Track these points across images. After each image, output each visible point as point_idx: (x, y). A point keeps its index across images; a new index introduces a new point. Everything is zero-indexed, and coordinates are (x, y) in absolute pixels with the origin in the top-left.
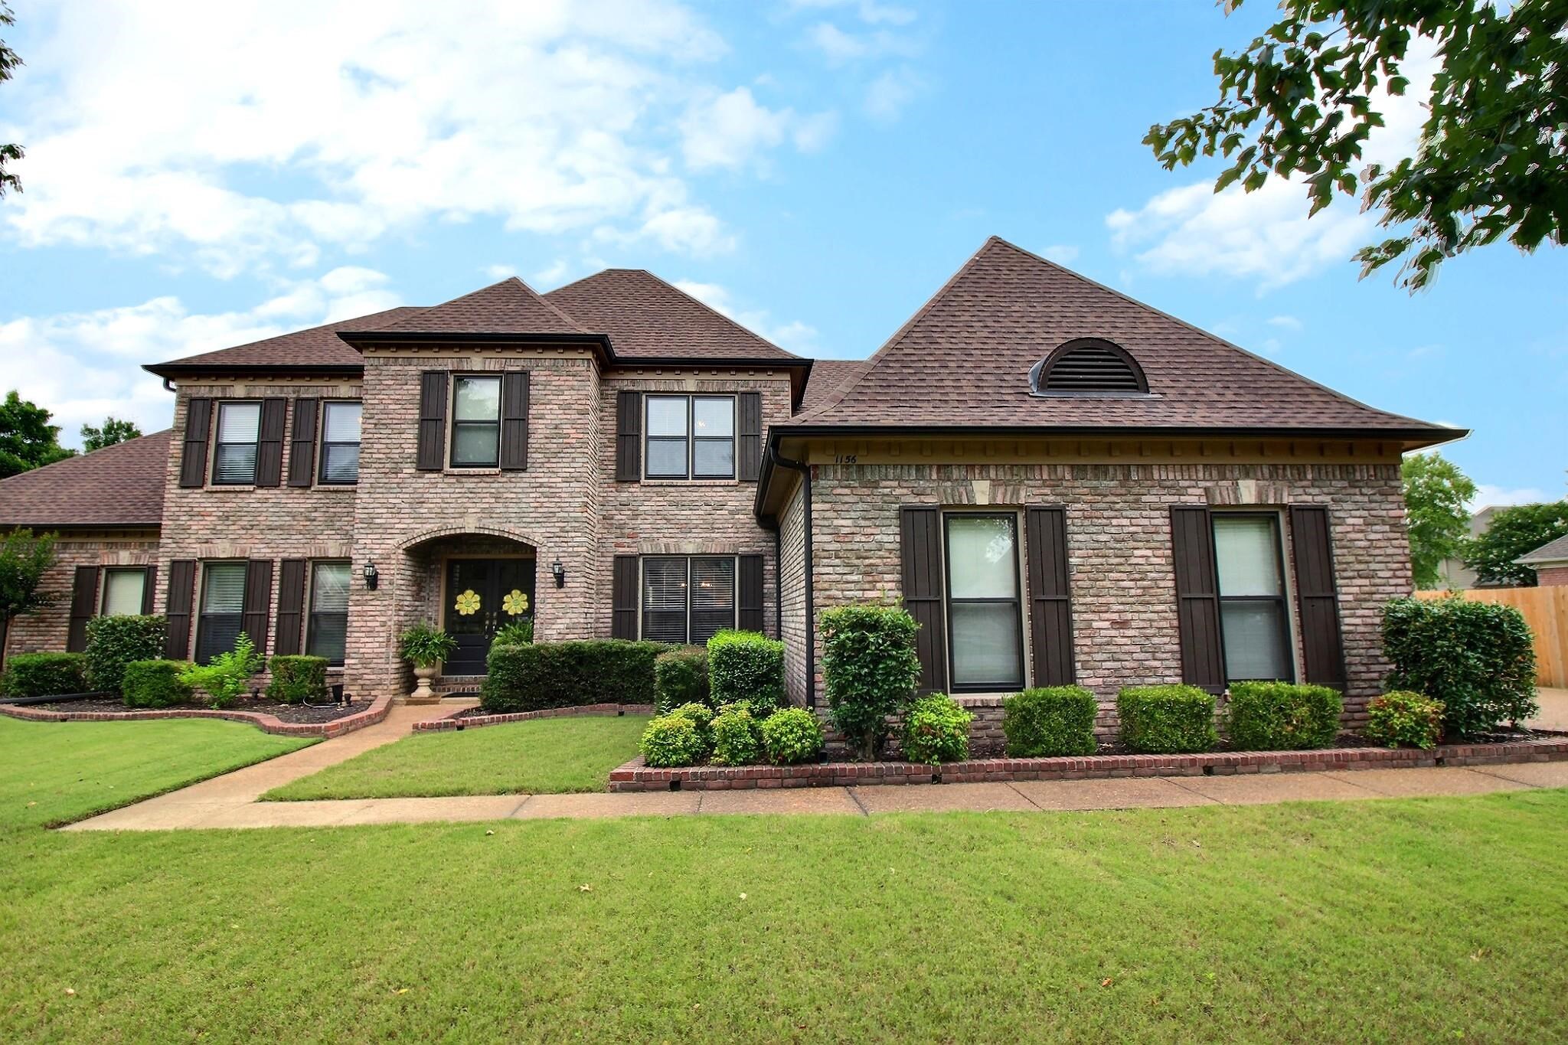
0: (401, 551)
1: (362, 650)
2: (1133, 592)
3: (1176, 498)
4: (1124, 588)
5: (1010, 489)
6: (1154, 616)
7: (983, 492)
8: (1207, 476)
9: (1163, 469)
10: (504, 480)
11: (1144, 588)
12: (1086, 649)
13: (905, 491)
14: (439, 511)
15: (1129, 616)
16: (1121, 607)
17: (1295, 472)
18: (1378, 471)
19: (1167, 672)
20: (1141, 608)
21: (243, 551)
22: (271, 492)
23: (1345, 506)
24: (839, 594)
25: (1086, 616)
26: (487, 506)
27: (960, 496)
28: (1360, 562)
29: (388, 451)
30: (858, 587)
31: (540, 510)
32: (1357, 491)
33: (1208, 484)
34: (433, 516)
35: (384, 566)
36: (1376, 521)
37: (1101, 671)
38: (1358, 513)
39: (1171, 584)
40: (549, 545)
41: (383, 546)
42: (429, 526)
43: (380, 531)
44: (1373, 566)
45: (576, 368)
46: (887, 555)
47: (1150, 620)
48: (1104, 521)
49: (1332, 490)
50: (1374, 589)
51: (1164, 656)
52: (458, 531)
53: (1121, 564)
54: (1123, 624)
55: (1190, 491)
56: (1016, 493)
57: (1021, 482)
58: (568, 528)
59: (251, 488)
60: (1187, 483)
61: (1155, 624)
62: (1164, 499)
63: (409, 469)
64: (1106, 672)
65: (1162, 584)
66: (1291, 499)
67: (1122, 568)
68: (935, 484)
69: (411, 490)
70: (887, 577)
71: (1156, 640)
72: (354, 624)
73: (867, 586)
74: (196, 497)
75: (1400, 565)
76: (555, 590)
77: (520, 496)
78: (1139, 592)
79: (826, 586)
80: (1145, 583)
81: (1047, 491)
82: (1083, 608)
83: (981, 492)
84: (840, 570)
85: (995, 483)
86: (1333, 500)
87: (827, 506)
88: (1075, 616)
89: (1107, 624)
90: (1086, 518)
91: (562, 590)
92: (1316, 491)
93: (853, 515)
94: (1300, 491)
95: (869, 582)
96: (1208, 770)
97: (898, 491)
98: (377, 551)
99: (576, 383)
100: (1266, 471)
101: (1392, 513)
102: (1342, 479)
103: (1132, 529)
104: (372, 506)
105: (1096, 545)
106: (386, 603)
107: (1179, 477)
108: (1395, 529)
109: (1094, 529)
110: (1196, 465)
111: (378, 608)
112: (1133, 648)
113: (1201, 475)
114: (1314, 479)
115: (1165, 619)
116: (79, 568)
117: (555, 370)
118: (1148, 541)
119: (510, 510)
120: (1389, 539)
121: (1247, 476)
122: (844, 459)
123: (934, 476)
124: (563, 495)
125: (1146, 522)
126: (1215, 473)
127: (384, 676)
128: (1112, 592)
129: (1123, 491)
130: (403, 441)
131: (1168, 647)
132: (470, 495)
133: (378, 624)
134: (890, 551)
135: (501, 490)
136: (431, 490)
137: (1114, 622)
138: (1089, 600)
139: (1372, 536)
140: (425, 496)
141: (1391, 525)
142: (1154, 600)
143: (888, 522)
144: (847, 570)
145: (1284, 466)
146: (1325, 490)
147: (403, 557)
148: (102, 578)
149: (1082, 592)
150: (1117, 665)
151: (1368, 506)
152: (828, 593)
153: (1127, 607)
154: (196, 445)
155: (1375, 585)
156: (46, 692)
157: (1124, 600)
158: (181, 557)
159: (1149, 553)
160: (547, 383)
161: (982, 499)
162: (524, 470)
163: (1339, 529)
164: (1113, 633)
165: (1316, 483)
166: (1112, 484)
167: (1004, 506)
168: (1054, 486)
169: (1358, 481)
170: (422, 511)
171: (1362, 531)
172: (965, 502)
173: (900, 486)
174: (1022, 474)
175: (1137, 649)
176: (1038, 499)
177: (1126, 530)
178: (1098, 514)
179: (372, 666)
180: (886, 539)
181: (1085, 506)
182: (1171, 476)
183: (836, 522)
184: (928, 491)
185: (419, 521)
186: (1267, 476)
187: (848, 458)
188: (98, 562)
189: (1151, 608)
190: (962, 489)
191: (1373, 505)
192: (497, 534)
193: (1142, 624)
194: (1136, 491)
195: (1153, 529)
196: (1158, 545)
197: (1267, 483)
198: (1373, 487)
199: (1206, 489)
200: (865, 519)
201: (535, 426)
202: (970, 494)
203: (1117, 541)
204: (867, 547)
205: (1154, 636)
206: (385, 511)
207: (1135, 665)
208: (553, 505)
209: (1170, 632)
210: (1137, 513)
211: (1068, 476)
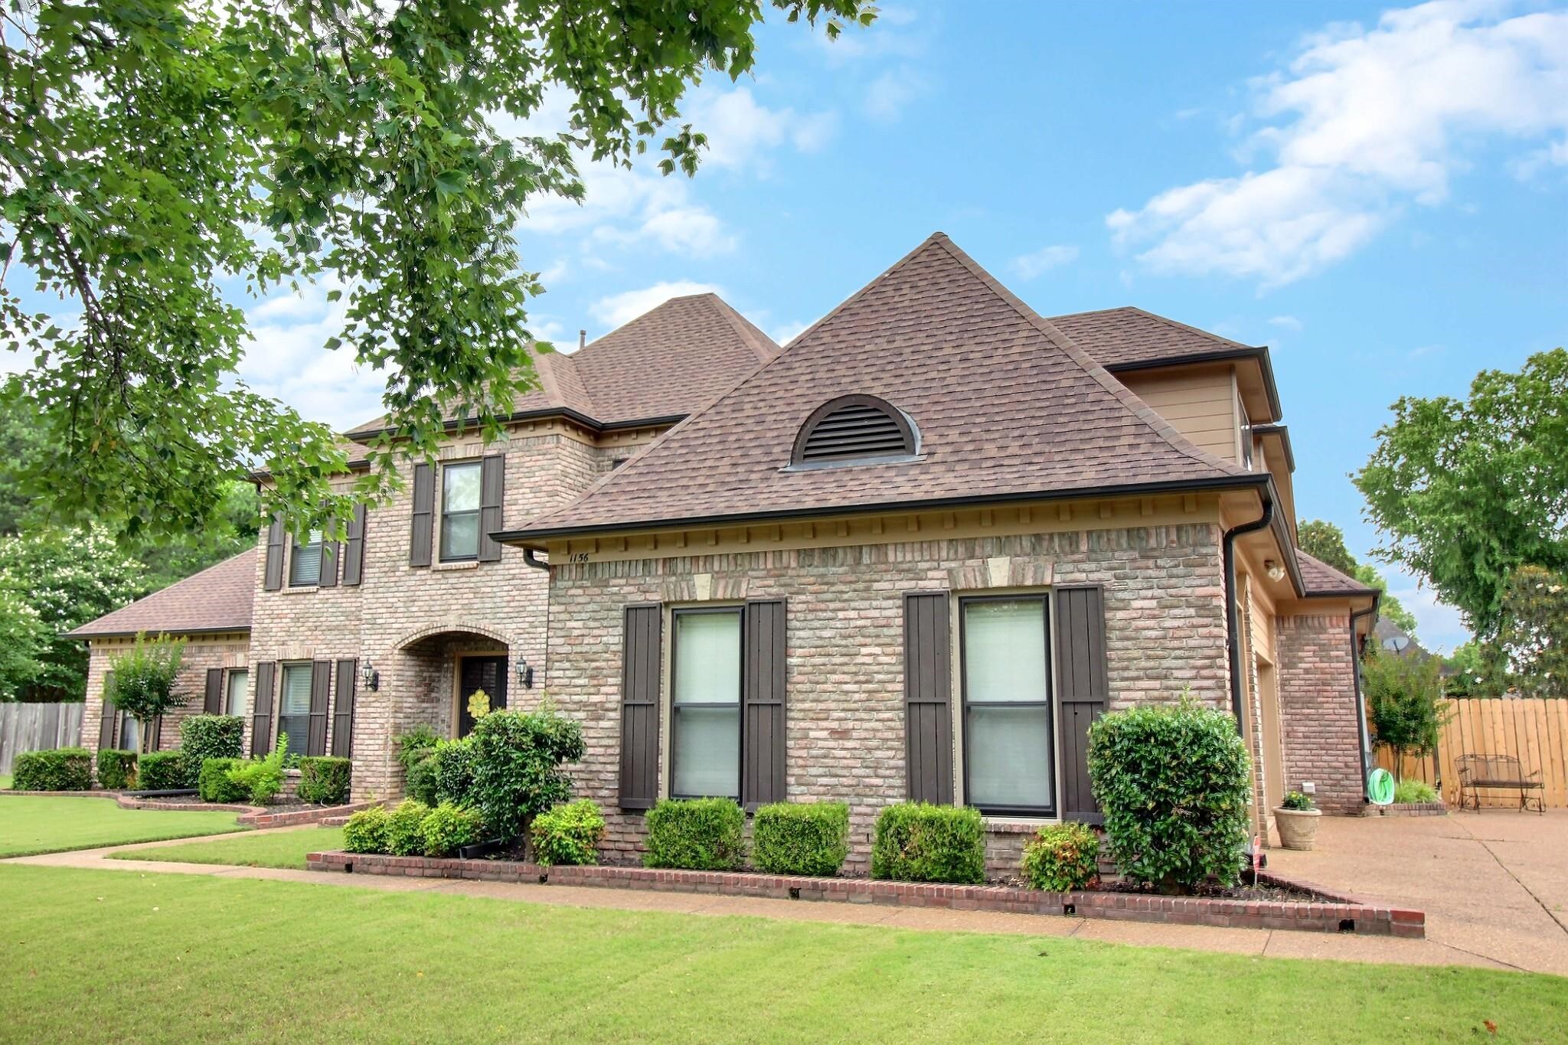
0: (396, 652)
1: (366, 753)
2: (856, 696)
3: (913, 584)
4: (847, 692)
5: (731, 581)
6: (879, 725)
7: (704, 587)
8: (952, 555)
9: (900, 548)
10: (481, 573)
11: (869, 692)
12: (801, 762)
13: (631, 589)
14: (427, 608)
15: (850, 725)
16: (842, 715)
17: (1066, 543)
18: (1183, 534)
19: (890, 792)
20: (863, 715)
21: (309, 652)
22: (331, 592)
23: (1131, 583)
24: (566, 698)
25: (802, 724)
26: (466, 601)
27: (682, 592)
28: (1149, 658)
29: (388, 549)
30: (584, 691)
31: (512, 604)
32: (1151, 563)
33: (953, 565)
34: (422, 614)
35: (384, 667)
36: (1175, 602)
37: (815, 788)
38: (1149, 593)
39: (900, 687)
40: (520, 642)
41: (383, 647)
42: (418, 625)
43: (381, 631)
44: (1166, 663)
45: (546, 446)
46: (612, 657)
47: (874, 730)
48: (830, 614)
49: (1115, 563)
50: (1166, 694)
51: (888, 773)
52: (442, 630)
53: (846, 664)
54: (842, 734)
55: (930, 574)
56: (737, 586)
57: (745, 574)
58: (536, 624)
59: (314, 588)
60: (925, 565)
61: (879, 735)
62: (898, 585)
63: (404, 567)
64: (822, 789)
65: (890, 687)
66: (1057, 578)
67: (845, 669)
68: (660, 581)
69: (404, 589)
70: (611, 681)
71: (879, 754)
72: (361, 726)
73: (592, 690)
74: (275, 598)
75: (1207, 662)
76: (524, 691)
77: (495, 589)
78: (864, 696)
79: (556, 690)
80: (870, 686)
81: (771, 582)
82: (800, 715)
83: (702, 587)
84: (569, 673)
85: (716, 576)
86: (1116, 577)
87: (562, 608)
88: (791, 724)
89: (825, 734)
90: (810, 611)
91: (531, 691)
92: (1093, 566)
93: (584, 616)
94: (1070, 567)
95: (594, 686)
96: (795, 894)
97: (626, 589)
98: (378, 652)
99: (545, 462)
100: (1026, 543)
101: (1200, 591)
102: (1132, 548)
103: (860, 623)
104: (375, 606)
105: (820, 643)
106: (384, 705)
107: (918, 558)
108: (1202, 612)
109: (817, 624)
110: (938, 541)
111: (379, 710)
112: (851, 762)
113: (944, 554)
114: (1091, 551)
115: (892, 729)
116: (209, 670)
117: (527, 450)
118: (878, 636)
119: (487, 605)
120: (1194, 626)
121: (1000, 553)
122: (578, 559)
123: (660, 572)
124: (533, 587)
125: (875, 613)
126: (961, 550)
127: (382, 780)
128: (834, 696)
129: (853, 578)
130: (399, 538)
131: (892, 763)
132: (453, 591)
133: (378, 726)
134: (615, 653)
135: (480, 584)
136: (422, 588)
137: (833, 731)
138: (807, 705)
139: (1168, 623)
140: (417, 593)
141: (1199, 607)
142: (881, 706)
143: (614, 623)
144: (575, 673)
145: (1051, 536)
146: (1104, 564)
147: (399, 657)
148: (226, 680)
149: (801, 697)
150: (834, 781)
151: (1165, 582)
152: (558, 697)
153: (849, 715)
154: (276, 549)
155: (1167, 688)
156: (163, 787)
157: (846, 705)
158: (265, 659)
159: (877, 650)
160: (520, 465)
161: (703, 594)
162: (499, 561)
163: (1120, 615)
164: (832, 744)
165: (1094, 556)
166: (841, 570)
167: (725, 600)
168: (779, 576)
169: (1153, 549)
170: (414, 609)
171: (1154, 617)
172: (686, 598)
173: (627, 584)
174: (747, 563)
175: (858, 763)
176: (761, 592)
177: (853, 624)
178: (823, 606)
179: (373, 768)
180: (612, 640)
181: (810, 598)
182: (909, 557)
183: (570, 624)
184: (653, 588)
185: (411, 620)
186: (1028, 550)
187: (581, 556)
188: (223, 665)
189: (875, 715)
190: (684, 584)
191: (1173, 581)
192: (474, 631)
193: (863, 735)
194: (867, 577)
195: (884, 622)
196: (888, 640)
197: (1027, 559)
198: (1174, 557)
199: (950, 571)
200: (595, 620)
201: (509, 513)
202: (691, 588)
203: (845, 637)
204: (595, 649)
205: (877, 748)
206: (384, 610)
207: (853, 782)
208: (523, 598)
209: (896, 744)
210: (866, 604)
211: (793, 564)
